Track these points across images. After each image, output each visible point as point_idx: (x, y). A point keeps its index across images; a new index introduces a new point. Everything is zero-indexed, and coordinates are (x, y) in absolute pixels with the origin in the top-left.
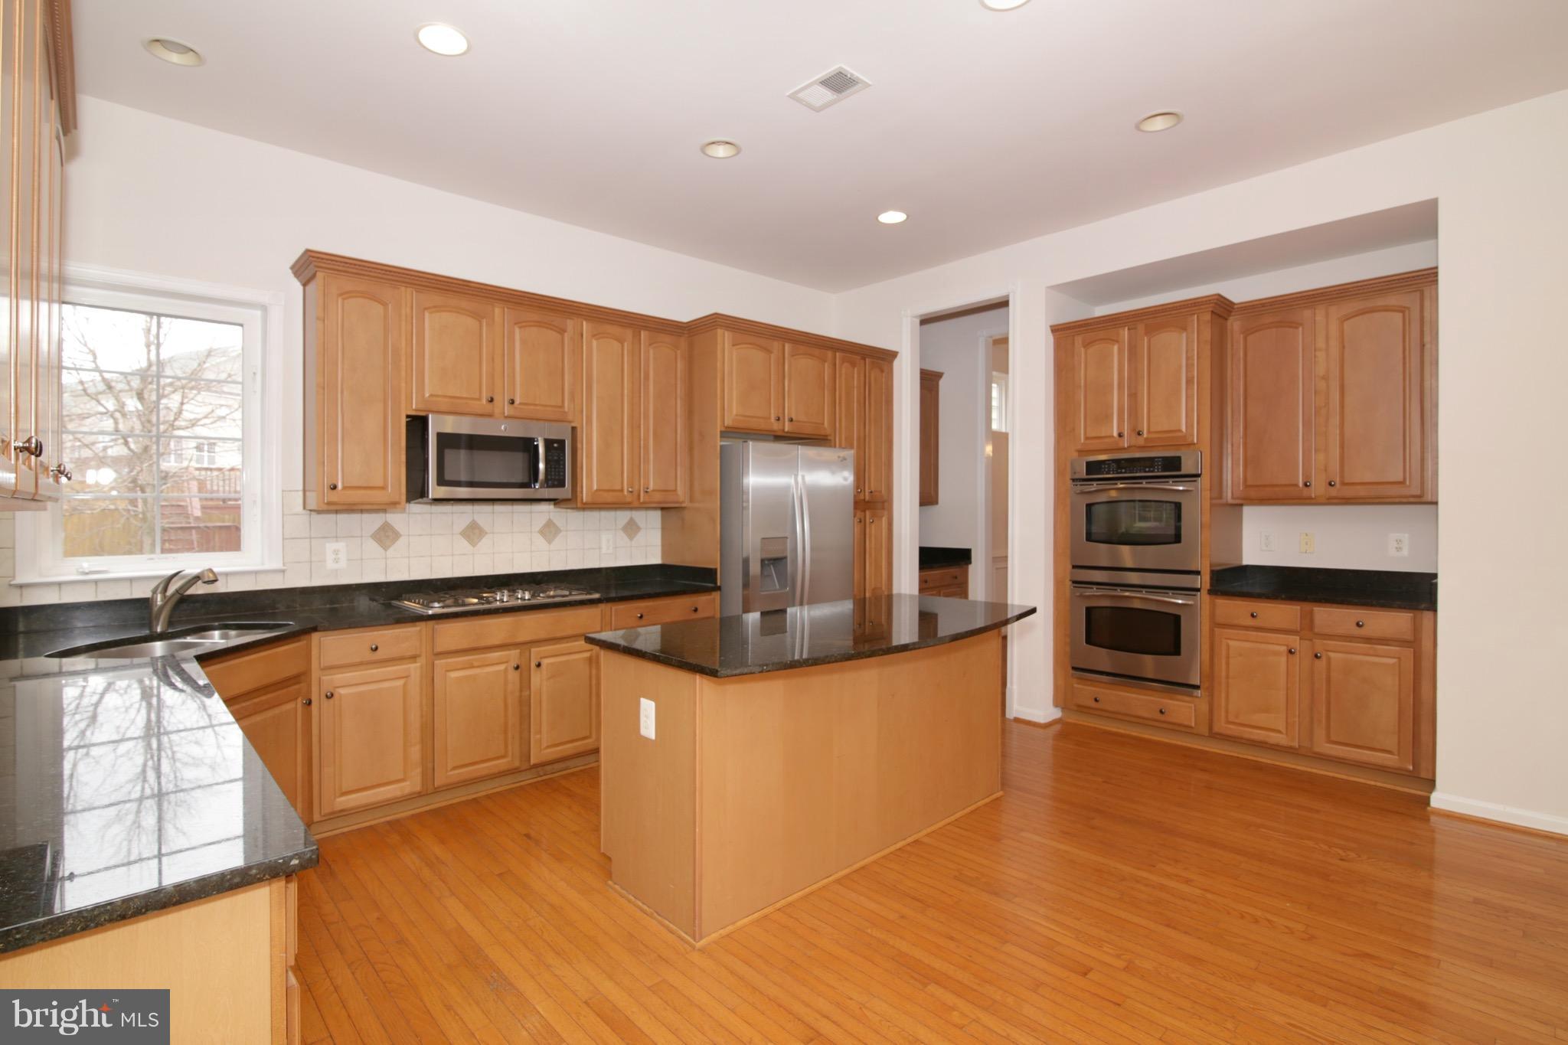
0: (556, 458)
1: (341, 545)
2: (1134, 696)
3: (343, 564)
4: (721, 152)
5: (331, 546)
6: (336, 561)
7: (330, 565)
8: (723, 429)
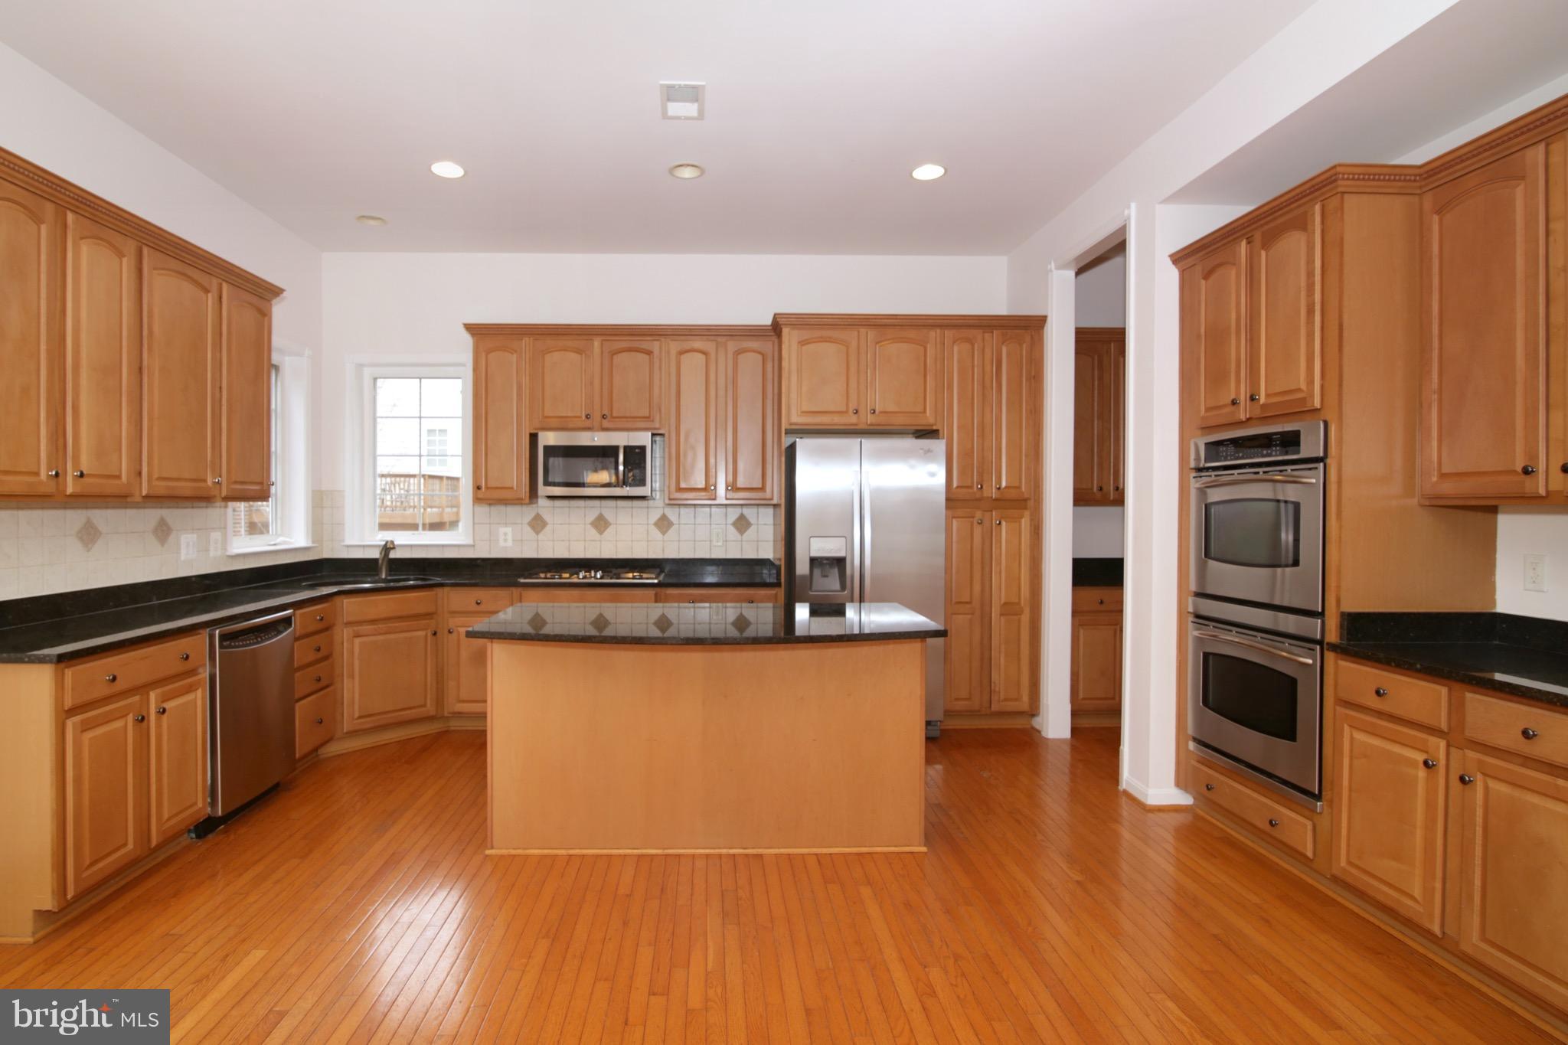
0: (637, 461)
1: (509, 530)
2: (1248, 791)
3: (510, 543)
4: (687, 173)
5: (502, 530)
6: (506, 540)
7: (502, 543)
8: (788, 427)
